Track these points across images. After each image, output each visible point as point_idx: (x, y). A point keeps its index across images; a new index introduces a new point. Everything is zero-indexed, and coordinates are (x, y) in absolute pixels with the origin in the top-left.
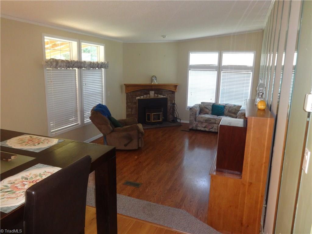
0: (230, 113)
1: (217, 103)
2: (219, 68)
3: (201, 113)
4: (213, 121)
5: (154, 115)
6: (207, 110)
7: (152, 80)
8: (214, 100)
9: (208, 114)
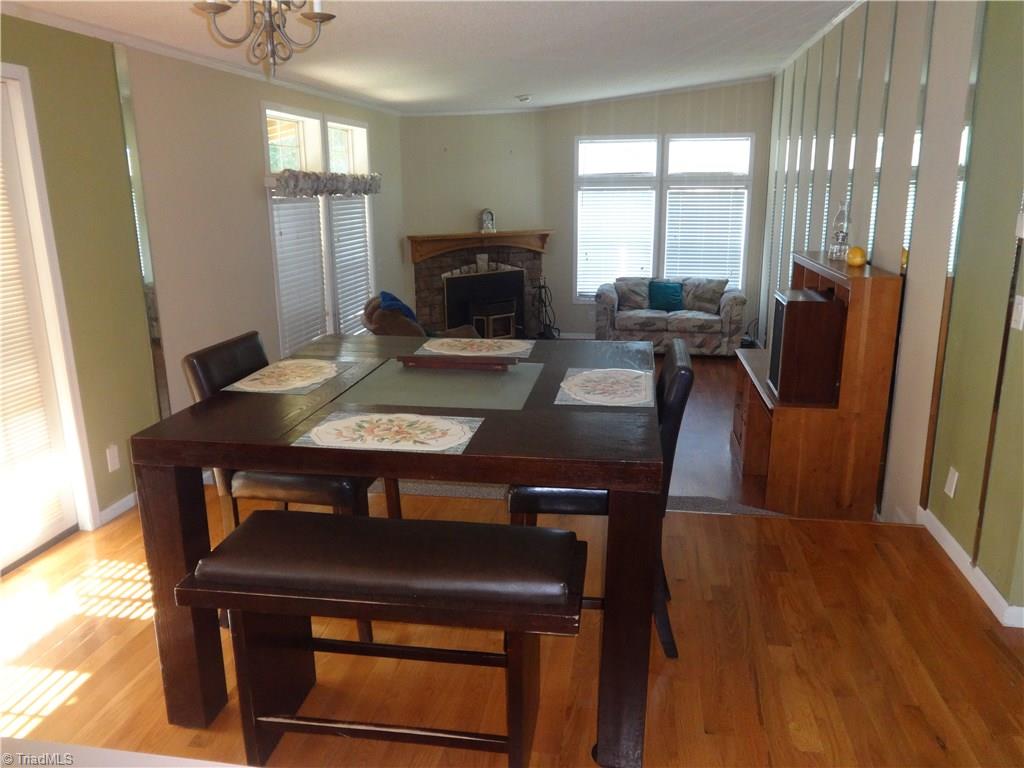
0: (699, 301)
1: (657, 278)
2: (662, 182)
3: (621, 308)
4: (661, 325)
5: (495, 320)
6: (639, 299)
7: (481, 223)
8: (651, 270)
9: (642, 308)
